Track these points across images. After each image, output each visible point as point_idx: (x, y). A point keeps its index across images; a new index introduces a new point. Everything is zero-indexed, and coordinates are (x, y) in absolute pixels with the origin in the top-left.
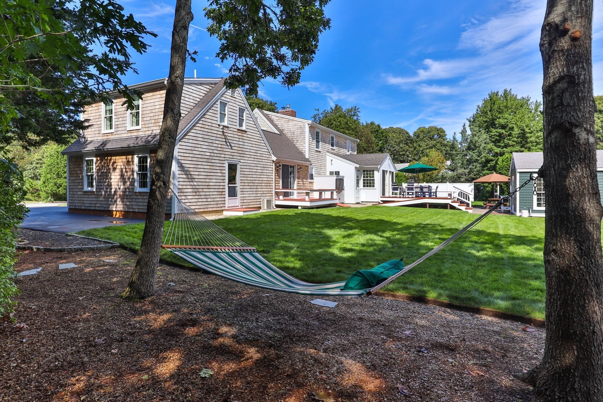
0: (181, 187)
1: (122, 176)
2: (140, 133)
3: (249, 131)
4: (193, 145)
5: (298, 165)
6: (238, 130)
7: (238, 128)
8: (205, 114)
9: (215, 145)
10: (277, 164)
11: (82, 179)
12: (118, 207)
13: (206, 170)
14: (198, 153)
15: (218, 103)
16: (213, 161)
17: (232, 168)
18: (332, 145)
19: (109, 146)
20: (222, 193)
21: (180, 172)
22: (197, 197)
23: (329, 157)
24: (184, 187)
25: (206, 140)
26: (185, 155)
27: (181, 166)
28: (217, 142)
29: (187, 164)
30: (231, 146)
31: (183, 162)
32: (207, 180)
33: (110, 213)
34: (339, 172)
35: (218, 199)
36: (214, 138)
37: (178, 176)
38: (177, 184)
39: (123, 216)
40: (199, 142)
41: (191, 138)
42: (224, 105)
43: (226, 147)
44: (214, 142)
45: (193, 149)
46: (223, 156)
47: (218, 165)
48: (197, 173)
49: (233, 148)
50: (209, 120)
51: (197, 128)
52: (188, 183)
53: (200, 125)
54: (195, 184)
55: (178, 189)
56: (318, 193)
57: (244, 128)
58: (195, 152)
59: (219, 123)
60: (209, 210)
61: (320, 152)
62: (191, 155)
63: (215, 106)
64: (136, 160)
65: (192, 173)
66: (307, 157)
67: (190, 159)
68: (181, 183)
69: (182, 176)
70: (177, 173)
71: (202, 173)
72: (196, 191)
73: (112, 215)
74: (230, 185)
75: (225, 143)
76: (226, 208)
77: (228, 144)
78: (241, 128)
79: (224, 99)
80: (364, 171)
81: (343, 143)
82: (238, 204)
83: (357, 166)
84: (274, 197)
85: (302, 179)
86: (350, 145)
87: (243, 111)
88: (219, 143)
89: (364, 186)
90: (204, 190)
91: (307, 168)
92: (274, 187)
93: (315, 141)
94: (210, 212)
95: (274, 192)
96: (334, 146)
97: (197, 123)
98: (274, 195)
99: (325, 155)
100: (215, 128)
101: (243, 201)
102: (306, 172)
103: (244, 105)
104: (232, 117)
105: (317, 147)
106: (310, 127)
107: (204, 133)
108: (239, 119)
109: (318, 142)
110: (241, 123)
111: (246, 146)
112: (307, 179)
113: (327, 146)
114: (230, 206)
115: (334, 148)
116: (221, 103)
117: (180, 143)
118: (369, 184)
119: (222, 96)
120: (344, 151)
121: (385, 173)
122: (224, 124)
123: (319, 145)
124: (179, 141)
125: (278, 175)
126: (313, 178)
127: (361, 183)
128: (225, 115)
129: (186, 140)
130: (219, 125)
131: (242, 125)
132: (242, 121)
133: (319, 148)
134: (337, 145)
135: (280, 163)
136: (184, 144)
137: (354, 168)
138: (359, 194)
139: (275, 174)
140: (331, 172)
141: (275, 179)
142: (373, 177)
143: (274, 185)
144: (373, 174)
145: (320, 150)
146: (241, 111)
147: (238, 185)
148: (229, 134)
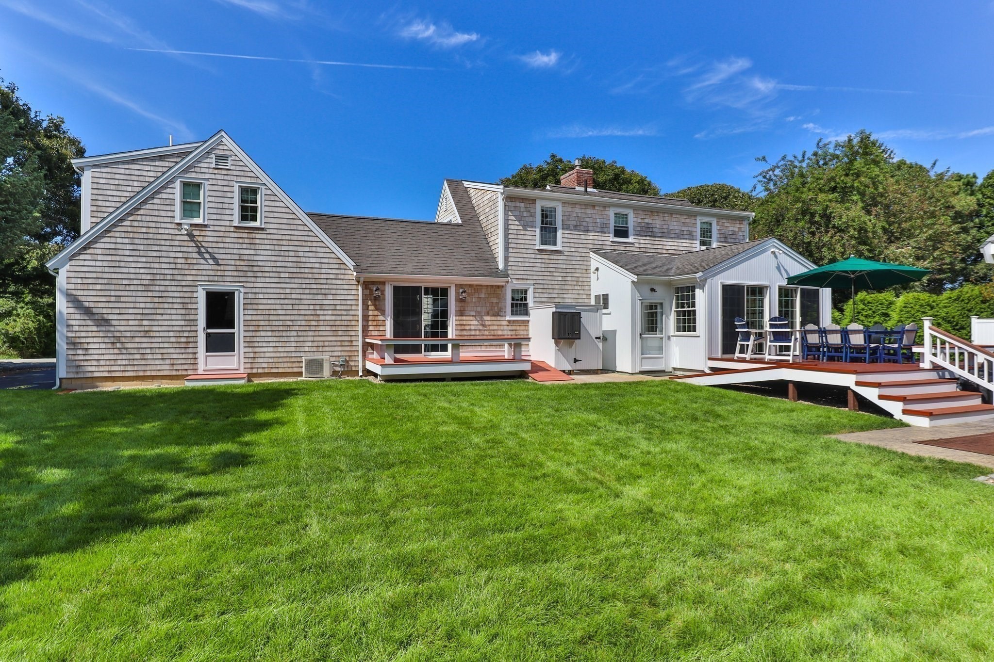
0: (74, 335)
3: (271, 226)
4: (106, 263)
5: (461, 286)
6: (238, 228)
7: (238, 223)
8: (137, 209)
9: (167, 260)
10: (371, 287)
14: (118, 276)
15: (178, 184)
16: (162, 289)
17: (220, 300)
18: (621, 232)
20: (189, 344)
21: (72, 310)
22: (116, 351)
23: (595, 261)
24: (83, 335)
25: (141, 253)
26: (85, 281)
27: (74, 300)
28: (173, 255)
29: (89, 297)
30: (214, 258)
31: (79, 293)
32: (145, 323)
34: (607, 295)
35: (175, 356)
36: (164, 248)
37: (66, 316)
38: (66, 331)
40: (122, 258)
41: (99, 251)
42: (192, 186)
43: (202, 261)
44: (163, 254)
45: (106, 270)
46: (189, 278)
47: (177, 294)
48: (117, 311)
49: (221, 262)
50: (148, 218)
51: (117, 234)
52: (93, 329)
53: (125, 229)
54: (112, 329)
55: (67, 337)
57: (257, 223)
58: (109, 276)
59: (177, 220)
60: (149, 373)
61: (558, 252)
62: (100, 281)
63: (167, 190)
65: (103, 311)
66: (501, 266)
67: (97, 287)
68: (76, 329)
69: (78, 317)
71: (131, 311)
72: (116, 341)
74: (209, 331)
75: (196, 255)
76: (200, 372)
77: (207, 256)
78: (251, 224)
79: (194, 175)
80: (678, 290)
81: (675, 225)
82: (235, 366)
83: (635, 278)
84: (360, 354)
85: (478, 315)
86: (715, 229)
87: (254, 191)
88: (180, 255)
89: (678, 330)
90: (137, 340)
91: (498, 291)
92: (360, 333)
93: (538, 230)
94: (153, 378)
95: (360, 344)
96: (627, 236)
97: (115, 225)
98: (360, 349)
99: (586, 259)
100: (167, 230)
101: (253, 359)
102: (495, 300)
103: (253, 180)
104: (220, 206)
105: (543, 243)
106: (508, 198)
107: (137, 241)
108: (243, 209)
109: (548, 232)
110: (248, 212)
111: (264, 255)
112: (497, 314)
113: (592, 237)
114: (209, 367)
115: (631, 239)
116: (185, 185)
117: (73, 262)
118: (687, 322)
119: (186, 171)
120: (684, 245)
121: (758, 291)
122: (196, 221)
123: (555, 237)
124: (70, 260)
125: (377, 309)
126: (527, 313)
127: (670, 321)
128: (200, 203)
129: (88, 257)
130: (179, 224)
131: (254, 219)
132: (255, 210)
133: (555, 244)
134: (646, 231)
135: (384, 283)
136: (82, 263)
137: (630, 283)
138: (660, 349)
139: (366, 307)
140: (597, 297)
141: (365, 317)
142: (694, 306)
143: (360, 328)
144: (694, 296)
145: (558, 247)
146: (249, 195)
147: (239, 331)
148: (208, 238)
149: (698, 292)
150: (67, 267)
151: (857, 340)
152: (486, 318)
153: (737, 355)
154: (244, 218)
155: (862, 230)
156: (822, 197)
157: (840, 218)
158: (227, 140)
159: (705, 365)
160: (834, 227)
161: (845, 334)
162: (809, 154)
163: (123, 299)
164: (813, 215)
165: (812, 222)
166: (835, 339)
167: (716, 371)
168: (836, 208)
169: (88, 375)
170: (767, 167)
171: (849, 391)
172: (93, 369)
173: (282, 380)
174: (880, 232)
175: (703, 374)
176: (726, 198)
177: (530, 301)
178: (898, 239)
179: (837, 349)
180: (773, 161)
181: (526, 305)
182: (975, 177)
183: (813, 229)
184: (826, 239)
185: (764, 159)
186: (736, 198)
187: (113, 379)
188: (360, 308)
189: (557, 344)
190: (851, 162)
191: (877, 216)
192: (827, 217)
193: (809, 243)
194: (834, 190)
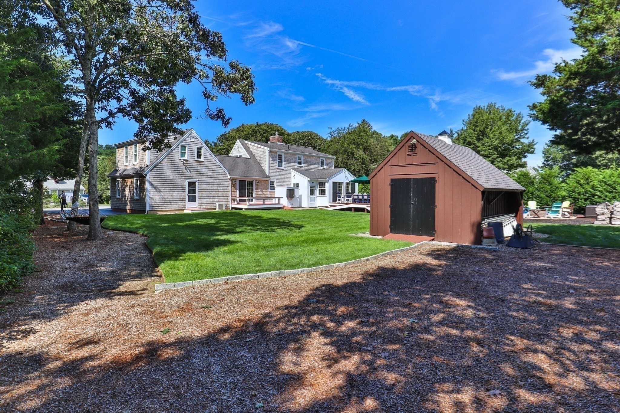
0: (151, 196)
1: (130, 189)
2: (138, 166)
3: (205, 160)
4: (160, 173)
5: (257, 180)
6: (196, 161)
7: (196, 159)
9: (177, 171)
10: (233, 180)
11: (116, 191)
12: (128, 207)
13: (170, 186)
14: (164, 177)
15: (180, 146)
16: (176, 181)
17: (192, 184)
18: (300, 163)
19: (125, 173)
20: (183, 199)
21: (151, 188)
22: (163, 202)
23: (293, 172)
24: (154, 196)
25: (170, 169)
26: (155, 178)
27: (152, 184)
28: (179, 170)
29: (156, 183)
30: (190, 171)
31: (153, 182)
32: (171, 192)
33: (125, 210)
34: (298, 184)
35: (180, 203)
36: (176, 168)
37: (149, 190)
38: (149, 194)
39: (131, 212)
40: (164, 171)
41: (158, 169)
42: (184, 147)
43: (187, 172)
44: (176, 169)
45: (160, 175)
46: (183, 177)
47: (180, 183)
48: (163, 188)
49: (192, 172)
50: (172, 158)
51: (163, 163)
52: (157, 194)
53: (165, 161)
54: (162, 194)
56: (277, 199)
57: (201, 159)
58: (161, 177)
59: (180, 158)
60: (172, 209)
61: (283, 169)
62: (159, 178)
63: (177, 148)
64: (135, 181)
65: (160, 188)
66: (267, 174)
67: (158, 180)
68: (152, 194)
69: (152, 190)
70: (149, 188)
71: (167, 188)
72: (163, 198)
73: (126, 212)
74: (189, 195)
75: (185, 170)
76: (186, 208)
77: (188, 170)
78: (200, 160)
79: (184, 143)
80: (319, 183)
81: (314, 161)
82: (196, 206)
83: (309, 179)
84: (230, 202)
85: (262, 190)
86: (325, 161)
87: (201, 149)
88: (180, 170)
89: (320, 194)
90: (169, 198)
91: (267, 182)
92: (230, 196)
93: (277, 162)
94: (173, 210)
95: (230, 199)
96: (301, 164)
97: (163, 160)
98: (230, 201)
99: (290, 172)
100: (177, 162)
101: (201, 204)
102: (266, 185)
103: (201, 145)
104: (191, 153)
105: (279, 166)
106: (270, 152)
107: (169, 165)
108: (198, 154)
109: (280, 162)
110: (199, 156)
111: (204, 170)
112: (266, 190)
113: (292, 164)
114: (189, 207)
115: (302, 165)
116: (182, 146)
117: (151, 172)
118: (322, 193)
119: (182, 142)
120: (316, 167)
121: (340, 184)
122: (184, 158)
123: (282, 164)
124: (150, 171)
125: (234, 188)
126: (274, 189)
127: (317, 192)
128: (185, 153)
129: (155, 170)
130: (180, 160)
131: (200, 158)
132: (200, 155)
133: (282, 166)
134: (306, 162)
135: (236, 179)
136: (153, 172)
137: (307, 181)
138: (314, 200)
139: (231, 187)
140: (294, 184)
141: (231, 190)
142: (325, 187)
143: (230, 194)
144: (325, 185)
145: (283, 168)
146: (199, 149)
147: (197, 195)
148: (188, 164)
149: (326, 184)
150: (149, 174)
151: (366, 197)
152: (264, 191)
153: (337, 202)
154: (198, 158)
155: (363, 159)
156: (351, 146)
157: (357, 154)
158: (193, 132)
159: (328, 205)
160: (355, 158)
161: (363, 196)
162: (346, 128)
163: (165, 184)
164: (348, 153)
165: (348, 155)
166: (361, 197)
167: (331, 206)
168: (355, 151)
169: (156, 210)
170: (331, 131)
171: (365, 209)
172: (157, 208)
173: (209, 211)
174: (368, 160)
175: (328, 207)
176: (313, 138)
177: (275, 185)
178: (373, 162)
179: (361, 200)
180: (334, 129)
181: (274, 186)
182: (397, 137)
183: (348, 158)
184: (352, 162)
185: (331, 128)
186: (317, 138)
187: (162, 211)
188: (230, 187)
189: (288, 199)
190: (360, 133)
191: (368, 155)
192: (353, 154)
193: (347, 163)
194: (354, 143)
